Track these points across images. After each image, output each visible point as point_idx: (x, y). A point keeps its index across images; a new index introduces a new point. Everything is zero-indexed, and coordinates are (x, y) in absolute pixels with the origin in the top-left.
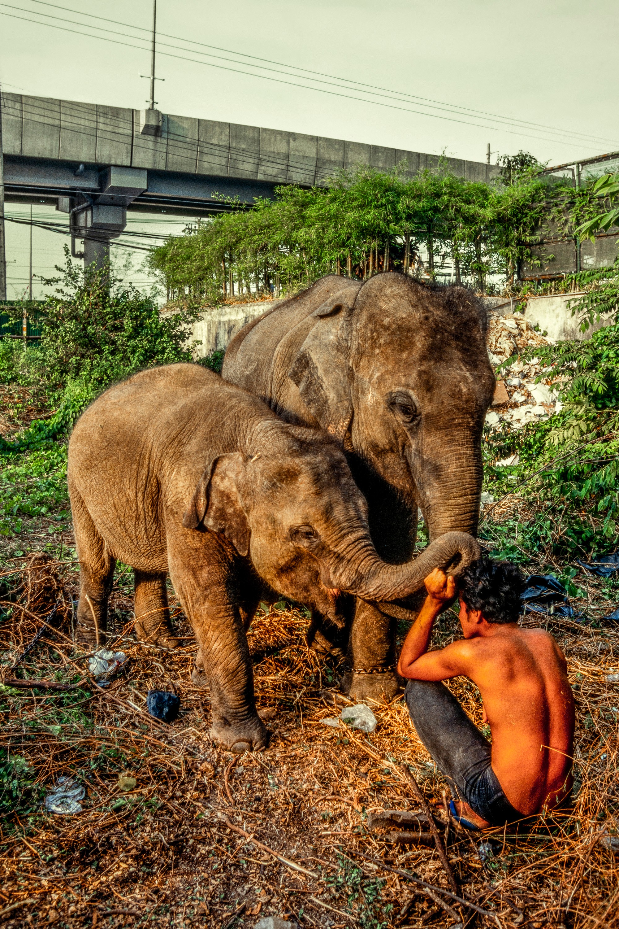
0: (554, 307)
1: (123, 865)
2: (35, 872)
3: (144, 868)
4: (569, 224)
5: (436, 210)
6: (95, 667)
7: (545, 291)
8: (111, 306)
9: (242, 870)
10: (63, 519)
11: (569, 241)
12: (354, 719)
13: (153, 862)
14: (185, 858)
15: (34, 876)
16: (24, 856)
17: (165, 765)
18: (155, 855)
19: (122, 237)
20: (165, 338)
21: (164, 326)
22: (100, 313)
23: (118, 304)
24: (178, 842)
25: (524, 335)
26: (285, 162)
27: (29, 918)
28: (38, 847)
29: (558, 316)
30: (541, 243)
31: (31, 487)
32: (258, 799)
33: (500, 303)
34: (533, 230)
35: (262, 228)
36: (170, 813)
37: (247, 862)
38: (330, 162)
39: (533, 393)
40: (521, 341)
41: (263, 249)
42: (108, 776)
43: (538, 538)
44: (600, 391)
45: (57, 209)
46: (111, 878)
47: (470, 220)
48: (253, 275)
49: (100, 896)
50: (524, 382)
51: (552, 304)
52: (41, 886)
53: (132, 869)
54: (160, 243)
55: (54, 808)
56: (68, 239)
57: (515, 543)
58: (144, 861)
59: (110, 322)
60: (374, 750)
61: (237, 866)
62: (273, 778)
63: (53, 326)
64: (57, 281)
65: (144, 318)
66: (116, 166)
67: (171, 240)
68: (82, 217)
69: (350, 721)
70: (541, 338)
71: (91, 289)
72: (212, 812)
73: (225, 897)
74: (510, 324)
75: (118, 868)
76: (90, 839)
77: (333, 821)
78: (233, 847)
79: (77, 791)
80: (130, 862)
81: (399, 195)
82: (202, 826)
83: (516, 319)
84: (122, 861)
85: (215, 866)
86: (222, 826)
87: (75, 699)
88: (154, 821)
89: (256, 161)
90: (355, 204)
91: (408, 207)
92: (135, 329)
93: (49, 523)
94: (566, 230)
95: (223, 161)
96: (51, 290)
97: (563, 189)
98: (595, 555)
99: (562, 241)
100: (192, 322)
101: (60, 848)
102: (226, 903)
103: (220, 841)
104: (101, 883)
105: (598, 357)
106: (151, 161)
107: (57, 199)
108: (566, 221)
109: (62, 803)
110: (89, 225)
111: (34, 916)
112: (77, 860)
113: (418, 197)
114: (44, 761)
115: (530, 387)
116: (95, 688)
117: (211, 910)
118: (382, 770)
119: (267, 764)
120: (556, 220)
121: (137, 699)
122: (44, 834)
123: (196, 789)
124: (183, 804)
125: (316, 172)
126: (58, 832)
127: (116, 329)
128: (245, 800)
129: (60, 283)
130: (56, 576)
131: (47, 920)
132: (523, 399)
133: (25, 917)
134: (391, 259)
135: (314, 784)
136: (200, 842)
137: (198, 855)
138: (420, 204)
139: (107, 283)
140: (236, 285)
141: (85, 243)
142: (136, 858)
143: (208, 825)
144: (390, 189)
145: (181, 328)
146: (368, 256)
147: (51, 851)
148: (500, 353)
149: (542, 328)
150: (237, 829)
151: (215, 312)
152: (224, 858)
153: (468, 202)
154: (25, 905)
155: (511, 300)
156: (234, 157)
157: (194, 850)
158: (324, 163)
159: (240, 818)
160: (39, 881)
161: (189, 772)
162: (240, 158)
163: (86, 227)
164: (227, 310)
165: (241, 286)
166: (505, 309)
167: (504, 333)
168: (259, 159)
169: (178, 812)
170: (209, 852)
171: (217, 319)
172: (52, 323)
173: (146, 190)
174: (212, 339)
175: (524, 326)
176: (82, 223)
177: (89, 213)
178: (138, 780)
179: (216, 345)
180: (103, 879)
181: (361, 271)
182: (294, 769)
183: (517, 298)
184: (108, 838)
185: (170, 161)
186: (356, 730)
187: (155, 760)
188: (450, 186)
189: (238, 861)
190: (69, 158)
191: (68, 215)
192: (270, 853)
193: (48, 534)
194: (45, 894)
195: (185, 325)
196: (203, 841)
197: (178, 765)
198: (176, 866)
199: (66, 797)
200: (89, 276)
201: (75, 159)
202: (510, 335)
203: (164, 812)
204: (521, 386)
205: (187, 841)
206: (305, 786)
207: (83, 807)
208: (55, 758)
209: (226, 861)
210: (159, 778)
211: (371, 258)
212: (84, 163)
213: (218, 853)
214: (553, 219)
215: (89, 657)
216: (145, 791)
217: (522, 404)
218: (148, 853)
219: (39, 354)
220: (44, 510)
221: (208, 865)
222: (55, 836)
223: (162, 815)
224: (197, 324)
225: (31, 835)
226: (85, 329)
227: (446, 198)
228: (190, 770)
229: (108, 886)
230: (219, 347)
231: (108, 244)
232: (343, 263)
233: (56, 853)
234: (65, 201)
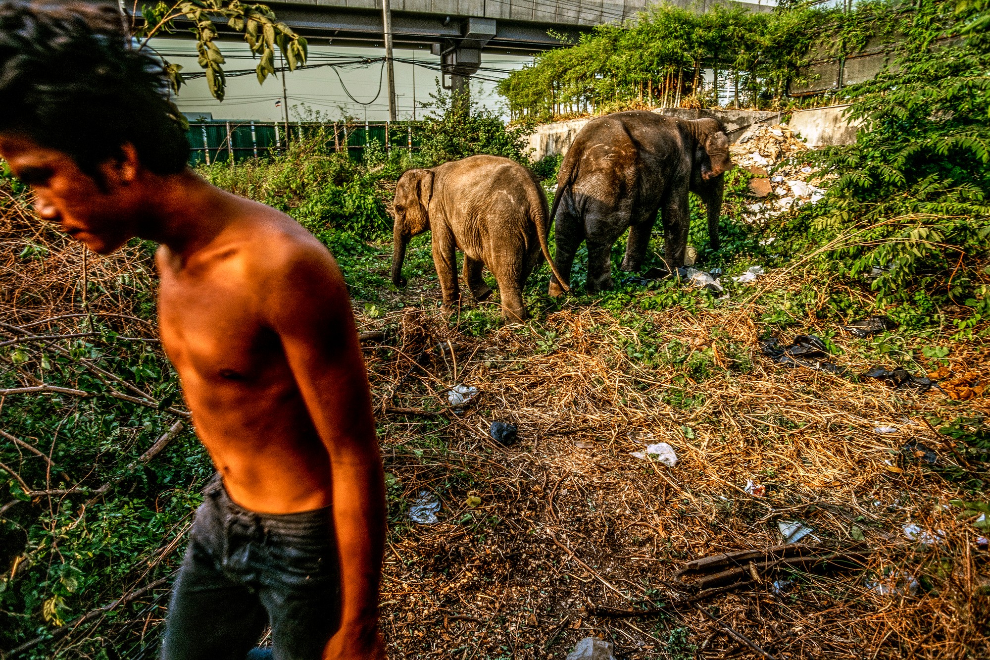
0: (815, 118)
1: (469, 574)
2: (398, 575)
3: (485, 578)
4: (835, 47)
5: (723, 38)
6: (453, 397)
7: (808, 106)
8: (470, 123)
9: (565, 584)
10: (434, 279)
11: (834, 62)
12: (658, 455)
13: (492, 572)
14: (519, 571)
15: (396, 580)
16: (390, 560)
17: (505, 486)
18: (494, 566)
19: (479, 72)
20: (509, 146)
21: (508, 137)
22: (462, 128)
23: (475, 121)
24: (513, 555)
25: (788, 141)
26: (600, 9)
27: (391, 617)
28: (401, 552)
29: (817, 126)
30: (809, 65)
31: (412, 255)
32: (579, 520)
33: (769, 116)
34: (803, 54)
35: (582, 60)
36: (507, 527)
37: (570, 577)
38: (635, 8)
39: (793, 189)
40: (785, 146)
41: (583, 77)
42: (459, 493)
43: (803, 306)
44: (866, 185)
45: (432, 53)
46: (458, 584)
47: (750, 47)
48: (574, 99)
49: (450, 600)
50: (785, 179)
51: (813, 115)
52: (403, 589)
53: (475, 578)
54: (506, 76)
55: (415, 518)
56: (439, 74)
57: (783, 308)
58: (485, 570)
59: (470, 135)
60: (674, 481)
61: (562, 581)
62: (591, 502)
63: (429, 138)
64: (431, 105)
65: (494, 132)
66: (473, 17)
67: (514, 74)
68: (449, 58)
69: (655, 456)
70: (801, 144)
71: (455, 111)
72: (542, 529)
73: (552, 611)
74: (777, 132)
75: (464, 576)
76: (443, 548)
77: (642, 544)
78: (558, 562)
79: (434, 505)
80: (474, 571)
81: (693, 27)
82: (534, 542)
83: (782, 129)
84: (467, 570)
85: (544, 580)
86: (550, 542)
87: (436, 426)
88: (495, 535)
89: (578, 9)
90: (658, 35)
91: (701, 37)
92: (488, 140)
93: (424, 282)
94: (832, 52)
95: (553, 10)
96: (427, 112)
97: (834, 15)
98: (851, 320)
99: (827, 62)
100: (529, 134)
101: (419, 555)
102: (552, 616)
103: (548, 556)
104: (451, 589)
105: (863, 158)
106: (499, 13)
107: (431, 45)
108: (833, 44)
109: (422, 514)
110: (455, 63)
111: (395, 616)
112: (432, 566)
113: (709, 28)
114: (409, 479)
115: (791, 183)
116: (452, 415)
117: (540, 622)
118: (682, 500)
119: (586, 489)
120: (825, 44)
121: (484, 426)
122: (407, 541)
123: (529, 508)
124: (517, 521)
125: (624, 16)
126: (417, 540)
127: (474, 140)
128: (569, 520)
129: (433, 106)
130: (424, 326)
131: (406, 620)
132: (785, 192)
133: (389, 616)
134: (684, 81)
135: (625, 509)
136: (531, 557)
137: (529, 568)
138: (711, 34)
139: (466, 106)
140: (562, 106)
141: (452, 78)
142: (479, 568)
143: (538, 541)
144: (686, 22)
145: (521, 139)
146: (665, 79)
147: (412, 557)
148: (767, 156)
149: (803, 136)
150: (562, 546)
151: (546, 126)
152: (551, 572)
153: (750, 31)
154: (389, 605)
155: (779, 113)
156: (561, 6)
157: (527, 564)
158: (630, 10)
159: (564, 536)
160: (401, 584)
161: (523, 492)
162: (566, 7)
163: (452, 65)
164: (554, 125)
165: (565, 106)
166: (773, 121)
167: (772, 140)
168: (580, 7)
169: (515, 528)
170: (539, 566)
171: (547, 132)
172: (428, 136)
173: (496, 36)
174: (544, 147)
175: (788, 135)
176: (449, 62)
177: (454, 56)
178: (482, 498)
179: (547, 151)
180: (452, 585)
181: (659, 92)
182: (608, 494)
183: (783, 112)
184: (457, 548)
185: (513, 11)
186: (660, 464)
187: (496, 481)
188: (735, 18)
189: (562, 577)
190: (439, 12)
191: (439, 57)
192: (589, 571)
193: (423, 290)
194: (405, 596)
195: (523, 137)
196: (534, 556)
197: (515, 487)
198: (512, 577)
199: (425, 509)
200: (455, 100)
201: (443, 13)
202: (777, 142)
203: (503, 527)
204: (783, 183)
205: (521, 555)
206: (618, 511)
207: (439, 518)
208: (418, 477)
209: (552, 576)
210: (500, 498)
211: (668, 81)
212: (449, 16)
213: (546, 568)
214: (822, 43)
215: (447, 391)
216: (488, 508)
217: (783, 196)
218: (489, 564)
219: (420, 159)
220: (420, 272)
221: (538, 577)
222: (415, 544)
223: (501, 530)
224: (533, 136)
225: (397, 541)
226: (451, 140)
227: (731, 28)
228: (524, 491)
229: (456, 593)
230: (549, 153)
231: (468, 77)
232: (645, 85)
233: (415, 559)
234: (437, 46)
